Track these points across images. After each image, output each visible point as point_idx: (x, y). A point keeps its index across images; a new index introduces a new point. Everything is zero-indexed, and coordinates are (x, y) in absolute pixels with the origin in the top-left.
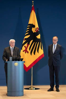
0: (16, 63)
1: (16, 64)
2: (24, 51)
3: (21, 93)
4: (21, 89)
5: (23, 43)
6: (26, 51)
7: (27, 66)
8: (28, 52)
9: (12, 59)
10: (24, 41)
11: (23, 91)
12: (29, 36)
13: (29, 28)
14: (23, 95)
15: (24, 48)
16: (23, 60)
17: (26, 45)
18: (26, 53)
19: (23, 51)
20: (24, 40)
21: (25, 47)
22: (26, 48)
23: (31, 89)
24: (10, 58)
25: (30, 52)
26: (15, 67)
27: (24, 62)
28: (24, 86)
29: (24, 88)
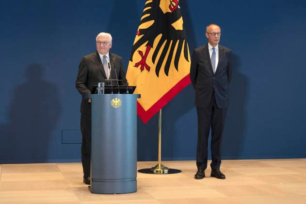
0: (115, 98)
1: (116, 101)
3: (130, 185)
4: (129, 175)
5: (135, 42)
6: (143, 65)
7: (146, 107)
8: (148, 69)
9: (105, 87)
11: (134, 179)
13: (151, 1)
14: (135, 191)
15: (137, 57)
16: (136, 92)
17: (143, 48)
18: (142, 69)
20: (139, 35)
21: (140, 53)
22: (144, 58)
23: (157, 171)
25: (153, 67)
26: (113, 109)
27: (139, 96)
28: (138, 163)
29: (138, 169)
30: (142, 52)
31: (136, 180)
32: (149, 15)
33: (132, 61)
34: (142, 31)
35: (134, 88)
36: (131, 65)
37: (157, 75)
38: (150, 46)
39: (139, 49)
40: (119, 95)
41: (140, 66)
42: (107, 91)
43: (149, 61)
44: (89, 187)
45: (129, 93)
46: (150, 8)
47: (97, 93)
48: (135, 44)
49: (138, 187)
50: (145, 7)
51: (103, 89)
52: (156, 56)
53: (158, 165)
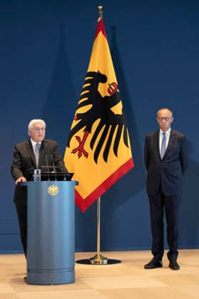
0: (51, 185)
1: (53, 188)
2: (74, 151)
3: (67, 275)
4: (67, 265)
5: (72, 128)
6: (80, 151)
7: (84, 196)
8: (86, 155)
9: (42, 174)
10: (75, 123)
11: (72, 270)
13: (89, 85)
14: (73, 282)
15: (74, 143)
16: (74, 179)
17: (81, 133)
18: (80, 156)
21: (78, 138)
22: (82, 144)
23: (96, 262)
24: (35, 172)
26: (50, 197)
27: (77, 183)
28: (76, 253)
29: (76, 260)
32: (86, 99)
33: (69, 147)
34: (80, 116)
35: (72, 174)
36: (68, 151)
37: (96, 162)
39: (76, 134)
40: (56, 182)
42: (44, 178)
43: (87, 147)
44: (25, 278)
45: (67, 180)
46: (88, 91)
47: (33, 180)
49: (76, 278)
50: (83, 91)
51: (39, 176)
52: (94, 142)
53: (97, 255)
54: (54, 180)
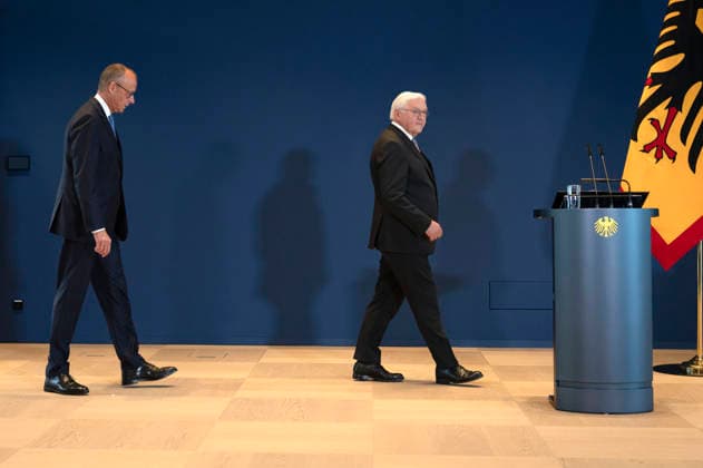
0: (602, 217)
1: (606, 223)
2: (647, 149)
3: (637, 397)
4: (636, 374)
5: (642, 101)
6: (660, 148)
7: (669, 237)
8: (673, 155)
9: (582, 193)
11: (647, 386)
12: (678, 58)
13: (677, 13)
14: (648, 408)
15: (646, 132)
16: (647, 205)
17: (660, 112)
18: (658, 157)
19: (645, 146)
20: (651, 86)
21: (655, 122)
22: (663, 134)
23: (696, 371)
24: (570, 191)
25: (683, 152)
26: (599, 240)
27: (656, 213)
28: (655, 351)
29: (655, 364)
30: (658, 121)
31: (651, 388)
32: (671, 43)
33: (636, 140)
34: (657, 78)
35: (645, 195)
36: (634, 148)
37: (693, 169)
38: (675, 107)
39: (652, 115)
40: (612, 210)
41: (654, 151)
42: (588, 201)
43: (673, 140)
44: (551, 397)
45: (634, 206)
46: (674, 27)
47: (565, 206)
48: (644, 104)
49: (655, 402)
50: (664, 28)
51: (577, 198)
52: (689, 130)
53: (697, 357)
54: (608, 207)
